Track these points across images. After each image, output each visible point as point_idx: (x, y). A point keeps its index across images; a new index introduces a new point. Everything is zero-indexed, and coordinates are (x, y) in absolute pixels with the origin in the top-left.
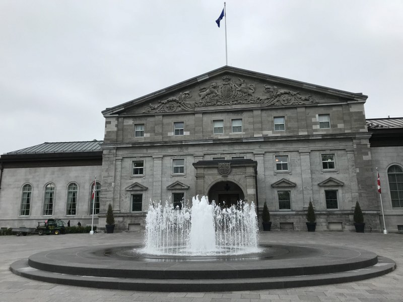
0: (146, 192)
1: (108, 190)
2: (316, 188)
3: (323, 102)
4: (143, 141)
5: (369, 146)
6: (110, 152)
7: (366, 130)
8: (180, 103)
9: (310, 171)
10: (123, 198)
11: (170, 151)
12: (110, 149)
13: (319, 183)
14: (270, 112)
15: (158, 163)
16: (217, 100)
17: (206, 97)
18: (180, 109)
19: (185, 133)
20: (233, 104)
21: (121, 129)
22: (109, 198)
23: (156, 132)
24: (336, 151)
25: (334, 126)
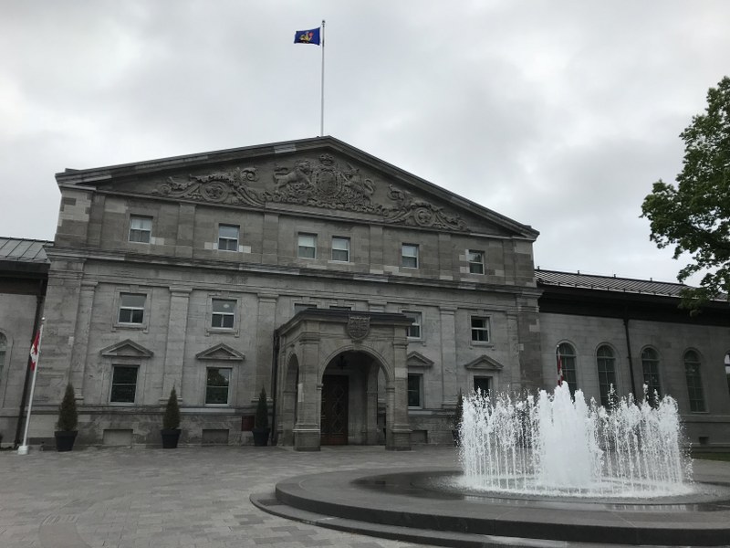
0: (149, 361)
1: (57, 351)
2: (462, 372)
3: (476, 230)
4: (148, 252)
5: (537, 309)
6: (68, 268)
7: (534, 285)
8: (236, 188)
9: (454, 342)
10: (93, 372)
11: (209, 281)
12: (70, 261)
13: (466, 363)
14: (396, 234)
15: (179, 302)
16: (309, 195)
17: (288, 186)
18: (235, 199)
19: (241, 249)
20: (337, 209)
21: (96, 219)
22: (59, 371)
23: (180, 237)
24: (492, 313)
25: (490, 272)
